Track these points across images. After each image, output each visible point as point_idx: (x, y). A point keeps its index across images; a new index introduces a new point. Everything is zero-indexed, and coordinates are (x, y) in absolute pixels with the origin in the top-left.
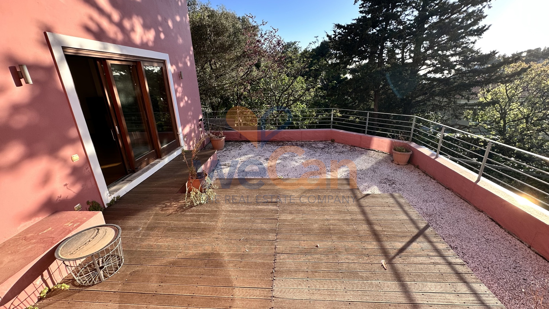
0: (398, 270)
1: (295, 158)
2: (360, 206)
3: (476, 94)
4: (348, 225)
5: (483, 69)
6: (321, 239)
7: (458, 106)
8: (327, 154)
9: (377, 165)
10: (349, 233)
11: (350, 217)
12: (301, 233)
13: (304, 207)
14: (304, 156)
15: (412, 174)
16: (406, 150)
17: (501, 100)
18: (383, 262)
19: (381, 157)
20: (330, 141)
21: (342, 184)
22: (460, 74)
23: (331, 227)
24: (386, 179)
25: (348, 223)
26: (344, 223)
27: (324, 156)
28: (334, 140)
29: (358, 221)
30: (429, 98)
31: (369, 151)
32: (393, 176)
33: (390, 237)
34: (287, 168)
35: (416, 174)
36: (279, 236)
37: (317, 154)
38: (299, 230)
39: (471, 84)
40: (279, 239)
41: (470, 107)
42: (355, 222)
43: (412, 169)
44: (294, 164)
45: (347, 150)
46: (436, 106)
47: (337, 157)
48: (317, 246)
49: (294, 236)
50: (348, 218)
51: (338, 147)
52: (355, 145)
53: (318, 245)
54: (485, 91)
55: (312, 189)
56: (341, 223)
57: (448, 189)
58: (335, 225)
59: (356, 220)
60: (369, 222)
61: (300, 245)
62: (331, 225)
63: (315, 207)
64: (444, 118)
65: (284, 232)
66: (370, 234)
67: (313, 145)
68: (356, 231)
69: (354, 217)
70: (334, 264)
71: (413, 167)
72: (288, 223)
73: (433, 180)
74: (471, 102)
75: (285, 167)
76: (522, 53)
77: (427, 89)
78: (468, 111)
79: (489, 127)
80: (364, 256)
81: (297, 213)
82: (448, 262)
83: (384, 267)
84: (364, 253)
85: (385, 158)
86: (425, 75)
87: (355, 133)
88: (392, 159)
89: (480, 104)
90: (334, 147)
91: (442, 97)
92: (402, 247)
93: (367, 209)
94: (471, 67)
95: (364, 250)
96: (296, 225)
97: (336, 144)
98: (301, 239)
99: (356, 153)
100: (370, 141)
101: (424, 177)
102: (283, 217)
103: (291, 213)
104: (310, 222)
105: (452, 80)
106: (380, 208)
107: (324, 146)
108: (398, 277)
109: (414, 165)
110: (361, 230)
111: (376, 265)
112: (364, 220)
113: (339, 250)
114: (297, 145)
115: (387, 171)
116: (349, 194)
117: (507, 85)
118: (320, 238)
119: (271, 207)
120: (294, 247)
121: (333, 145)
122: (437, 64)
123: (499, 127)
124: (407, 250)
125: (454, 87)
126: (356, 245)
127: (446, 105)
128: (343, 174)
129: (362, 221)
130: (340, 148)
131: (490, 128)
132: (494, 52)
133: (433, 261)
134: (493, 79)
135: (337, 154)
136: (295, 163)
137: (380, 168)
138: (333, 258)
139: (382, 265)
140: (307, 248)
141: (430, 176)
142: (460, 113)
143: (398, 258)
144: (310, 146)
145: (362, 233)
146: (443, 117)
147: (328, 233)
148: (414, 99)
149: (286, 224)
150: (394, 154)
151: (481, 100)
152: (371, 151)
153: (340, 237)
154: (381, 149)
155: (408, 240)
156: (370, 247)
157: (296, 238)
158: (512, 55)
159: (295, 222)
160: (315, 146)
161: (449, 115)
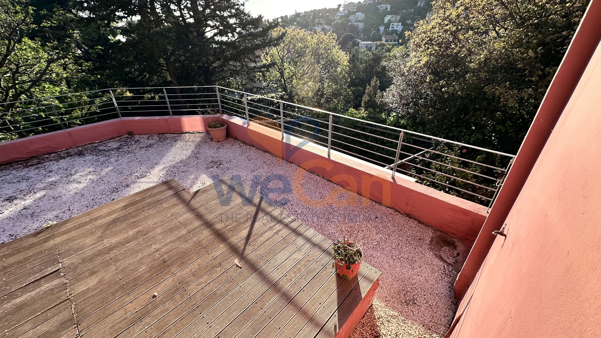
0: (252, 261)
1: (74, 177)
2: (192, 210)
3: (259, 57)
4: (187, 241)
5: (257, 32)
6: (157, 282)
7: (250, 69)
8: (128, 154)
9: (198, 150)
10: (191, 251)
11: (186, 230)
12: (123, 293)
13: (114, 251)
14: (91, 169)
15: (234, 147)
16: (220, 124)
17: (277, 62)
18: (236, 261)
19: (198, 138)
20: (127, 136)
21: (161, 192)
22: (242, 37)
23: (166, 256)
24: (211, 162)
25: (186, 238)
26: (181, 241)
27: (125, 160)
28: (132, 132)
29: (197, 230)
30: (224, 63)
31: (183, 135)
32: (217, 156)
33: (234, 230)
34: (64, 198)
35: (237, 147)
36: (83, 325)
37: (112, 160)
38: (117, 291)
39: (253, 48)
40: (84, 329)
41: (259, 70)
42: (193, 232)
43: (233, 142)
44: (74, 187)
45: (155, 141)
46: (233, 72)
47: (145, 154)
48: (154, 296)
49: (111, 306)
50: (184, 232)
51: (142, 140)
52: (164, 132)
53: (156, 294)
54: (265, 54)
55: (119, 218)
56: (178, 244)
57: (266, 152)
58: (170, 252)
59: (194, 230)
60: (208, 225)
61: (126, 313)
62: (164, 255)
63: (132, 243)
64: (244, 83)
65: (91, 311)
66: (214, 238)
67: (101, 148)
68: (199, 244)
69: (191, 227)
70: (185, 303)
71: (232, 139)
72: (94, 292)
73: (252, 148)
74: (259, 64)
75: (59, 199)
76: (278, 19)
77: (219, 54)
78: (258, 73)
79: (276, 85)
80: (216, 269)
81: (104, 268)
82: (285, 225)
83: (239, 267)
84: (215, 264)
85: (203, 138)
86: (212, 38)
87: (157, 118)
88: (211, 137)
89: (264, 66)
90: (135, 142)
91: (235, 61)
92: (248, 233)
93: (202, 210)
94: (248, 31)
95: (214, 261)
96: (108, 287)
97: (137, 137)
98: (125, 303)
99: (168, 141)
100: (179, 123)
101: (245, 147)
102: (81, 288)
103: (93, 273)
104: (132, 267)
105: (237, 43)
106: (215, 201)
107: (119, 144)
108: (253, 267)
109: (233, 138)
110: (203, 239)
111: (231, 270)
112: (202, 225)
113: (186, 281)
114: (69, 155)
115: (209, 152)
116: (174, 200)
117: (277, 47)
118: (155, 282)
119: (47, 285)
120: (118, 323)
121: (133, 140)
122: (219, 26)
123: (282, 84)
124: (253, 234)
125: (241, 51)
126: (204, 261)
127: (240, 69)
128: (161, 175)
129: (201, 227)
130: (144, 141)
131: (277, 87)
132: (260, 16)
133: (275, 231)
134: (267, 43)
135: (143, 150)
136: (76, 185)
137: (202, 151)
138: (182, 296)
139: (237, 265)
140: (141, 309)
141: (249, 145)
142: (253, 76)
143: (248, 247)
144: (95, 151)
145: (205, 242)
146: (242, 81)
147: (164, 268)
148: (211, 66)
149: (90, 297)
150: (210, 132)
151: (264, 62)
152: (185, 134)
153: (181, 263)
154: (195, 130)
155: (250, 223)
156: (219, 253)
157: (117, 306)
158: (273, 20)
159: (106, 284)
160: (105, 148)
161: (245, 79)
